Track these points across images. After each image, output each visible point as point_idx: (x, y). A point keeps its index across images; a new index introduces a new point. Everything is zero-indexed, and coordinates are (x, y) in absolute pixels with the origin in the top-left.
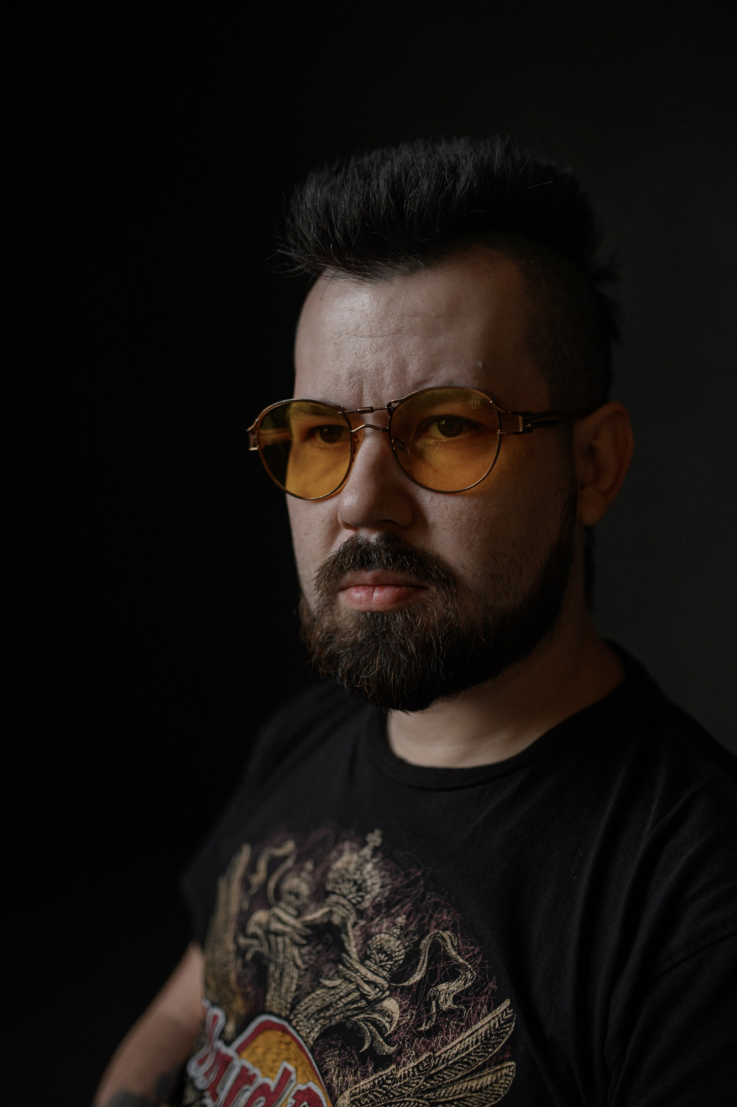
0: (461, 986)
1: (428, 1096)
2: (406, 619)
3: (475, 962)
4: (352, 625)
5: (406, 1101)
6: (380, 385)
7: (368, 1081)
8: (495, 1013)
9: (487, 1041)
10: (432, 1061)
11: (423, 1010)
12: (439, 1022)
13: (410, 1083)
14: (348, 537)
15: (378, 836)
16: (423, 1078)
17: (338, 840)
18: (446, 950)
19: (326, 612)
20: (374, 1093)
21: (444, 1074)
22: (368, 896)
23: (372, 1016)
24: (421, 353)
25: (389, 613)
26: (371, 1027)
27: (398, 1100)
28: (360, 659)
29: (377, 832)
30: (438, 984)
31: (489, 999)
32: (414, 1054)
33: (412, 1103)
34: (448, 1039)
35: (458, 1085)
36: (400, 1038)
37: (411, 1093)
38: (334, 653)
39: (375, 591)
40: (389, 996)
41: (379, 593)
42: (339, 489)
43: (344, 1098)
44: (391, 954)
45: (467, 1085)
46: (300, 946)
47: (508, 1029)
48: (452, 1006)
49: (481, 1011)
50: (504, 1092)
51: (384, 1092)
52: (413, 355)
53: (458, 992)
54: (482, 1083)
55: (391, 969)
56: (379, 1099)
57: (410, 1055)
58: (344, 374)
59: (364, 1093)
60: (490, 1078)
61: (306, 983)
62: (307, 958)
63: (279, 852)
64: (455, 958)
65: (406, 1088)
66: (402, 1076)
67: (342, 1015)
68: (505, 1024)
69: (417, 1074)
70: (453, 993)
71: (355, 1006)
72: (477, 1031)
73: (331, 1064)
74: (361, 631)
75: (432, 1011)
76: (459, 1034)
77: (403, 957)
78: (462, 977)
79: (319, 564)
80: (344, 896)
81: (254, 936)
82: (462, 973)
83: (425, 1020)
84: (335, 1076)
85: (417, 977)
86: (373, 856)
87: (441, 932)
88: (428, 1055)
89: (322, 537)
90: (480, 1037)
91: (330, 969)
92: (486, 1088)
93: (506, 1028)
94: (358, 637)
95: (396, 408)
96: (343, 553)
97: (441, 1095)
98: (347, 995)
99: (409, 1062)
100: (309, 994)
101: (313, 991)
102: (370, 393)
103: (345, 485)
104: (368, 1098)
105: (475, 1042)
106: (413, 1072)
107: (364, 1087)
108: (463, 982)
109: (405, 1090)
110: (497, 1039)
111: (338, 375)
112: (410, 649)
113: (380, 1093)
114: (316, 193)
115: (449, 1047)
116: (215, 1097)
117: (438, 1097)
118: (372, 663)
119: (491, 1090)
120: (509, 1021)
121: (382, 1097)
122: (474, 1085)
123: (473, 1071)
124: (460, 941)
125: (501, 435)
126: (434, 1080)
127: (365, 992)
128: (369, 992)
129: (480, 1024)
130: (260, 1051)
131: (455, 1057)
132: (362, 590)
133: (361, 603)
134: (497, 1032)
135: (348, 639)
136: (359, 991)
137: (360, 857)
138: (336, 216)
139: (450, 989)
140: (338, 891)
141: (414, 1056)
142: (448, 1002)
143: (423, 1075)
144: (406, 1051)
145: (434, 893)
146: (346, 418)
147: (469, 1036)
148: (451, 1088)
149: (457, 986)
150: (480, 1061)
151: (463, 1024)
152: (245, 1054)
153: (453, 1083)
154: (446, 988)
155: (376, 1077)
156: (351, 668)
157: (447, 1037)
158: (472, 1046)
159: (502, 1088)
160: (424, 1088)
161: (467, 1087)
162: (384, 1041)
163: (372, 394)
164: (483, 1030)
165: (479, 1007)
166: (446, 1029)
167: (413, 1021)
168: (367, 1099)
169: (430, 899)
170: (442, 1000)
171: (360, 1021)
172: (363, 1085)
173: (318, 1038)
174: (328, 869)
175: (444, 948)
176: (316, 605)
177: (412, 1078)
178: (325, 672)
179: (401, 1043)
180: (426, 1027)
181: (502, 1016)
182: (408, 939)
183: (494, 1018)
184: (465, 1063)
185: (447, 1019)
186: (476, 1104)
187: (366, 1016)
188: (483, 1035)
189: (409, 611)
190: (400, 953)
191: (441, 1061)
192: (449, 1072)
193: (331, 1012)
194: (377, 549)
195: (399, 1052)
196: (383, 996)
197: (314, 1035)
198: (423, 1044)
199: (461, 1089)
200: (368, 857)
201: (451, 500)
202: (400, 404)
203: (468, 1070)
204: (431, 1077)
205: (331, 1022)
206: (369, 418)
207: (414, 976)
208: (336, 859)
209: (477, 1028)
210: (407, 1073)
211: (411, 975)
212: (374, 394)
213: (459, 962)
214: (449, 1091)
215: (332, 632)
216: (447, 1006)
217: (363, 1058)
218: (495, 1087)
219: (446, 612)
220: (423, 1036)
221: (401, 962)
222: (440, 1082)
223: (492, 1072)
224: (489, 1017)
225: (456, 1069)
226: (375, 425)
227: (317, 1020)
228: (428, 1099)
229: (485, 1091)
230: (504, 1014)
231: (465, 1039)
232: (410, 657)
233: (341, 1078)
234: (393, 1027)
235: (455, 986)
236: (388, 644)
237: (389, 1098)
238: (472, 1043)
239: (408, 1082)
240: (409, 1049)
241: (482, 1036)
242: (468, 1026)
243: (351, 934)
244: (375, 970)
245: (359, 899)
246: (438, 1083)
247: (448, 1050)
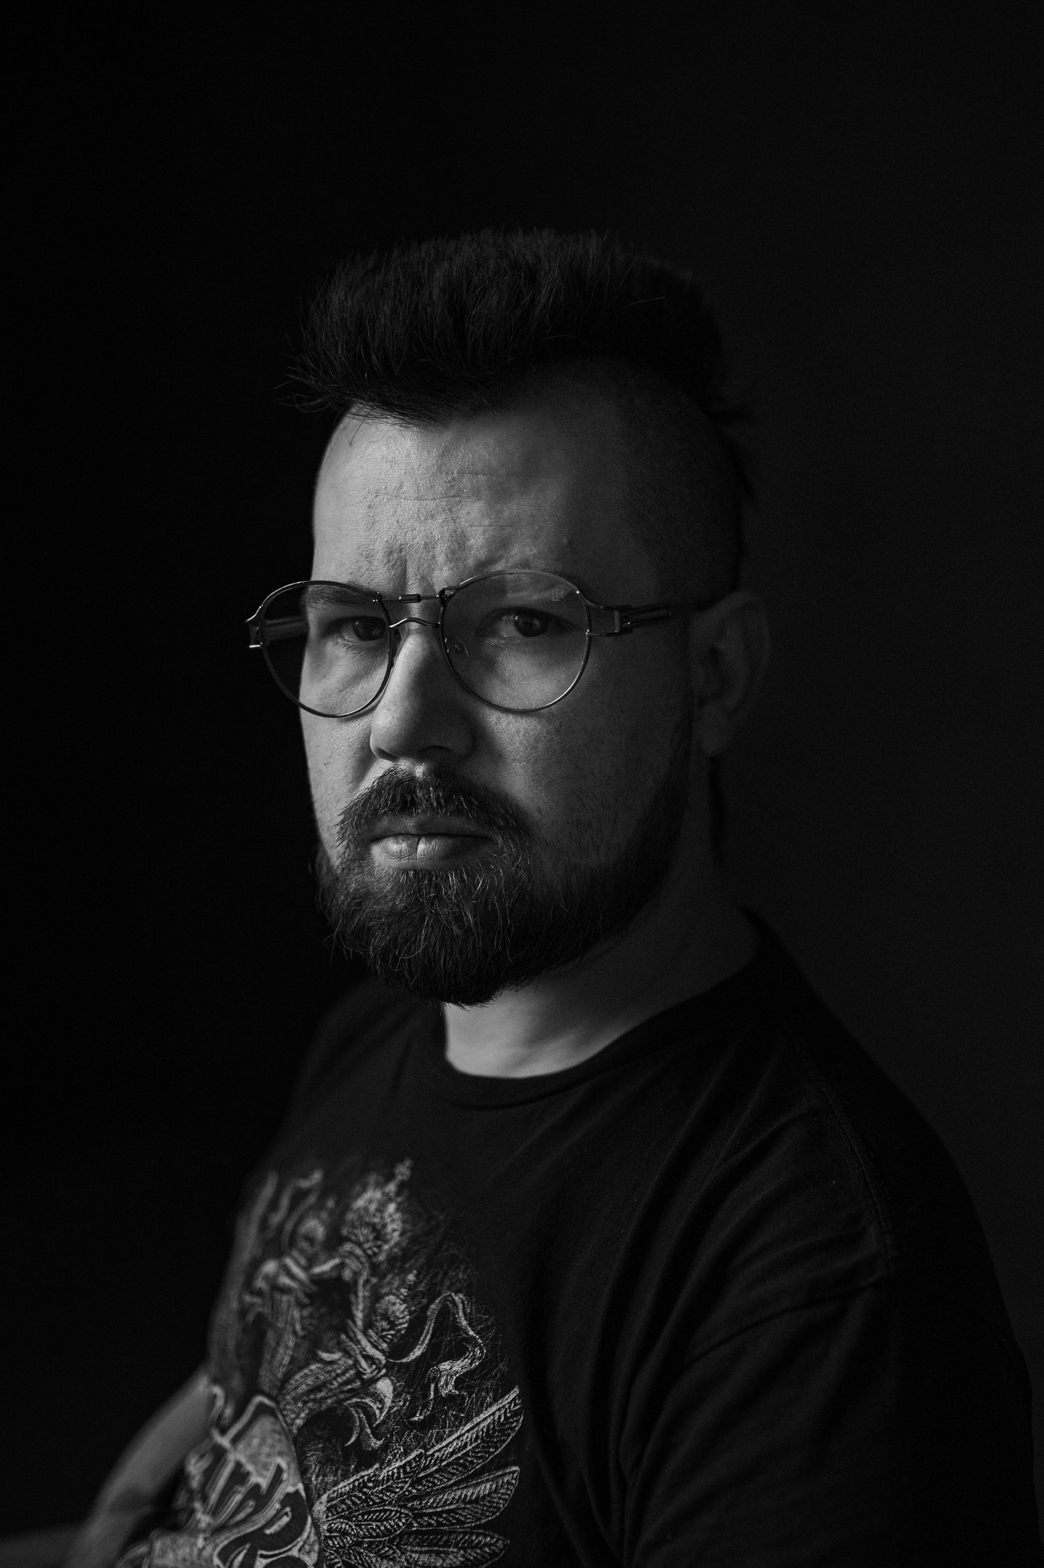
0: (466, 1366)
1: (413, 1505)
2: (462, 880)
3: (487, 1336)
4: (388, 888)
5: (387, 1510)
6: (430, 566)
7: (348, 1482)
8: (501, 1403)
9: (488, 1438)
10: (422, 1460)
11: (419, 1394)
12: (436, 1411)
13: (393, 1487)
14: (384, 770)
15: (408, 1168)
16: (409, 1482)
17: (365, 1171)
18: (456, 1318)
19: (354, 869)
20: (353, 1498)
21: (435, 1478)
22: (386, 1247)
23: (363, 1400)
24: (487, 522)
25: (439, 872)
26: (362, 1415)
27: (378, 1509)
28: (399, 934)
29: (408, 1163)
30: (440, 1362)
31: (496, 1384)
32: (402, 1451)
33: (394, 1513)
34: (445, 1433)
35: (450, 1493)
36: (389, 1429)
37: (393, 1500)
38: (364, 926)
39: (421, 842)
40: (385, 1375)
41: (426, 844)
42: (373, 704)
43: (321, 1503)
44: (394, 1321)
45: (461, 1493)
46: (301, 1306)
47: (515, 1424)
48: (453, 1391)
49: (486, 1399)
50: (503, 1506)
51: (364, 1497)
52: (475, 526)
53: (462, 1373)
54: (479, 1492)
55: (391, 1340)
56: (357, 1507)
57: (398, 1452)
58: (379, 548)
59: (342, 1498)
60: (488, 1486)
61: (301, 1356)
62: (307, 1322)
63: (304, 1184)
64: (465, 1329)
65: (388, 1494)
66: (385, 1478)
67: (334, 1398)
68: (511, 1417)
69: (402, 1476)
70: (455, 1376)
71: (349, 1387)
72: (478, 1424)
73: (312, 1460)
74: (401, 896)
75: (430, 1397)
76: (458, 1428)
77: (406, 1325)
78: (469, 1354)
79: (344, 804)
80: (360, 1245)
81: (259, 1293)
82: (470, 1349)
83: (420, 1408)
84: (314, 1476)
85: (417, 1352)
86: (398, 1194)
87: (453, 1294)
88: (418, 1453)
89: (349, 768)
90: (481, 1433)
91: (331, 1339)
92: (484, 1497)
93: (512, 1423)
94: (397, 903)
95: (451, 596)
96: (377, 791)
97: (429, 1504)
98: (343, 1374)
99: (395, 1460)
100: (301, 1368)
101: (307, 1365)
102: (416, 575)
103: (381, 698)
104: (346, 1504)
105: (475, 1439)
106: (399, 1473)
107: (343, 1490)
108: (469, 1361)
109: (387, 1496)
110: (501, 1436)
111: (373, 549)
112: (467, 921)
113: (359, 1498)
114: (346, 300)
115: (444, 1444)
116: (205, 1499)
117: (425, 1506)
118: (416, 939)
119: (489, 1502)
120: (516, 1414)
121: (361, 1504)
122: (469, 1494)
123: (469, 1476)
124: (473, 1308)
125: (590, 637)
126: (421, 1484)
127: (361, 1370)
128: (365, 1370)
129: (482, 1416)
130: (256, 1441)
131: (450, 1457)
132: (403, 841)
133: (401, 858)
134: (499, 1428)
135: (385, 907)
136: (357, 1368)
137: (383, 1194)
138: (373, 334)
139: (454, 1369)
140: (353, 1238)
141: (401, 1453)
142: (449, 1386)
143: (410, 1477)
144: (393, 1447)
145: (452, 1243)
146: (383, 607)
147: (468, 1431)
148: (442, 1496)
149: (461, 1365)
150: (478, 1464)
151: (462, 1415)
152: (241, 1446)
153: (443, 1490)
154: (448, 1368)
155: (357, 1478)
156: (387, 946)
157: (443, 1431)
158: (471, 1444)
159: (503, 1499)
160: (408, 1495)
161: (460, 1496)
162: (372, 1433)
163: (419, 577)
164: (486, 1423)
165: (483, 1394)
166: (443, 1421)
167: (406, 1408)
168: (344, 1506)
169: (446, 1250)
170: (442, 1383)
171: (351, 1407)
172: (341, 1488)
173: (304, 1426)
174: (347, 1208)
175: (454, 1315)
176: (340, 860)
177: (396, 1481)
178: (351, 950)
179: (388, 1436)
180: (420, 1417)
181: (510, 1407)
182: (416, 1302)
183: (499, 1410)
184: (460, 1465)
185: (446, 1408)
186: (470, 1518)
187: (359, 1400)
188: (485, 1430)
189: (467, 870)
190: (404, 1320)
191: (433, 1461)
192: (440, 1475)
193: (323, 1394)
194: (424, 785)
195: (385, 1448)
196: (379, 1376)
197: (299, 1422)
198: (414, 1438)
199: (453, 1498)
200: (392, 1195)
201: (523, 721)
202: (457, 592)
203: (464, 1474)
204: (419, 1481)
205: (320, 1406)
206: (415, 609)
207: (415, 1350)
208: (359, 1195)
209: (479, 1420)
210: (390, 1474)
211: (411, 1349)
212: (422, 577)
213: (469, 1335)
214: (438, 1500)
215: (361, 897)
216: (447, 1392)
217: (347, 1453)
218: (494, 1498)
219: (516, 871)
220: (416, 1429)
221: (403, 1332)
222: (429, 1487)
223: (492, 1478)
224: (494, 1408)
225: (449, 1473)
226: (423, 619)
227: (305, 1403)
228: (412, 1509)
229: (482, 1503)
230: (513, 1405)
231: (463, 1435)
232: (467, 931)
233: (320, 1478)
234: (383, 1415)
235: (459, 1366)
236: (437, 913)
237: (369, 1506)
238: (471, 1440)
239: (391, 1486)
240: (397, 1444)
241: (483, 1432)
242: (469, 1419)
243: (360, 1294)
244: (375, 1341)
245: (375, 1249)
246: (426, 1489)
247: (443, 1447)
